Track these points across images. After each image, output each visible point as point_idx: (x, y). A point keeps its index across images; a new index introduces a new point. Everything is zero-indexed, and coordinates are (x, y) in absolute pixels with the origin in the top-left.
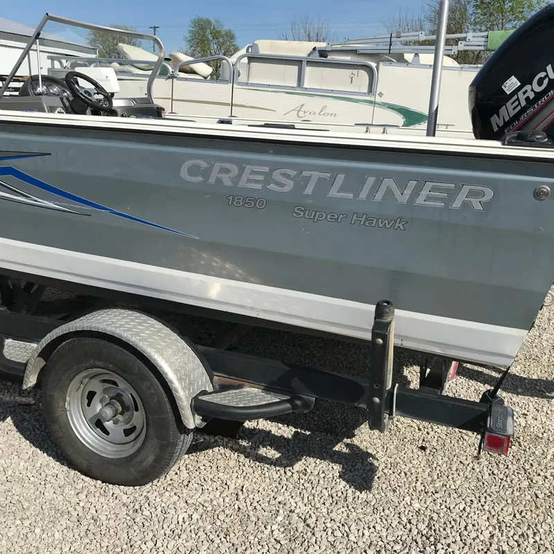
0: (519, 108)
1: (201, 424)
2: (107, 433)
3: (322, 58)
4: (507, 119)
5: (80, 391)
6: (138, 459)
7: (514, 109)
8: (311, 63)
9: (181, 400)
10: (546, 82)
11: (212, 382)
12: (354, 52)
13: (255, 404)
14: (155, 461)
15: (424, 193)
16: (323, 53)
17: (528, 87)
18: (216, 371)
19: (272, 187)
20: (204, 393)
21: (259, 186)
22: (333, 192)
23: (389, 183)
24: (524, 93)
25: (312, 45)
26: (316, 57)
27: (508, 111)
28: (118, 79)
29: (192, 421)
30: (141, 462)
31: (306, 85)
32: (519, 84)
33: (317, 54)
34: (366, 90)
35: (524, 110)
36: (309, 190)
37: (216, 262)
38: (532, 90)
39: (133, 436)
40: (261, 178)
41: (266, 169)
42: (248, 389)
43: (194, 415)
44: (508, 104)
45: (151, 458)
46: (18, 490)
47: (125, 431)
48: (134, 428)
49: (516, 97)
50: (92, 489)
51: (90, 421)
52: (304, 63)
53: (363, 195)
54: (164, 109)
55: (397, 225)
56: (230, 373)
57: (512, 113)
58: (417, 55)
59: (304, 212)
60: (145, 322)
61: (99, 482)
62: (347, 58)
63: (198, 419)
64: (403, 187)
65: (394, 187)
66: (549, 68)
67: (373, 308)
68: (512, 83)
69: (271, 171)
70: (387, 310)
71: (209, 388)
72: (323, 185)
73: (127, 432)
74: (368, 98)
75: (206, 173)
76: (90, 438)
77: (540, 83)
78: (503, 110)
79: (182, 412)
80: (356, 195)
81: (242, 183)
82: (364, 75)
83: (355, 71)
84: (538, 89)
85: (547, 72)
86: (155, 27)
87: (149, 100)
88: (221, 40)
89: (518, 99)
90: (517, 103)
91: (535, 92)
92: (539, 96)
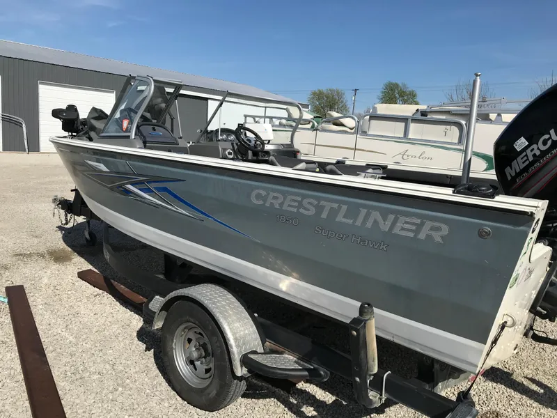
0: (527, 162)
1: (247, 374)
2: (196, 369)
3: (423, 117)
4: (518, 170)
5: (183, 337)
6: (208, 391)
7: (523, 163)
8: (415, 121)
9: (234, 354)
10: (549, 142)
11: (263, 346)
12: (448, 112)
13: (284, 367)
14: (216, 394)
15: (399, 225)
16: (424, 113)
17: (534, 146)
18: (268, 338)
19: (302, 210)
20: (255, 352)
21: (295, 210)
22: (340, 218)
23: (376, 215)
24: (532, 151)
25: (416, 107)
26: (419, 116)
27: (519, 164)
28: (273, 130)
29: (240, 371)
30: (209, 394)
31: (410, 136)
32: (527, 143)
33: (419, 114)
34: (457, 141)
35: (532, 164)
36: (324, 215)
37: (271, 258)
38: (538, 149)
39: (208, 375)
40: (296, 204)
41: (300, 199)
42: (287, 356)
43: (242, 366)
44: (519, 159)
45: (214, 393)
46: (136, 396)
47: (206, 370)
48: (210, 369)
49: (524, 154)
50: (179, 406)
51: (187, 358)
52: (410, 120)
53: (359, 223)
54: (299, 152)
55: (382, 247)
56: (276, 341)
57: (522, 166)
58: (499, 115)
59: (322, 230)
60: (224, 295)
61: (186, 402)
62: (443, 117)
63: (245, 371)
64: (385, 219)
65: (380, 219)
66: (552, 132)
67: (359, 304)
68: (521, 143)
69: (302, 200)
70: (366, 310)
71: (260, 350)
72: (334, 213)
73: (207, 371)
74: (458, 147)
75: (265, 199)
76: (184, 370)
77: (545, 143)
78: (514, 163)
79: (234, 363)
80: (354, 222)
81: (285, 207)
82: (455, 130)
83: (448, 127)
84: (544, 148)
85: (550, 134)
86: (356, 90)
87: (291, 145)
88: (405, 98)
89: (526, 155)
90: (525, 158)
91: (540, 151)
92: (544, 153)
